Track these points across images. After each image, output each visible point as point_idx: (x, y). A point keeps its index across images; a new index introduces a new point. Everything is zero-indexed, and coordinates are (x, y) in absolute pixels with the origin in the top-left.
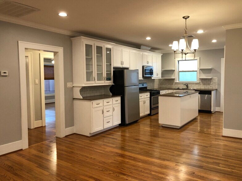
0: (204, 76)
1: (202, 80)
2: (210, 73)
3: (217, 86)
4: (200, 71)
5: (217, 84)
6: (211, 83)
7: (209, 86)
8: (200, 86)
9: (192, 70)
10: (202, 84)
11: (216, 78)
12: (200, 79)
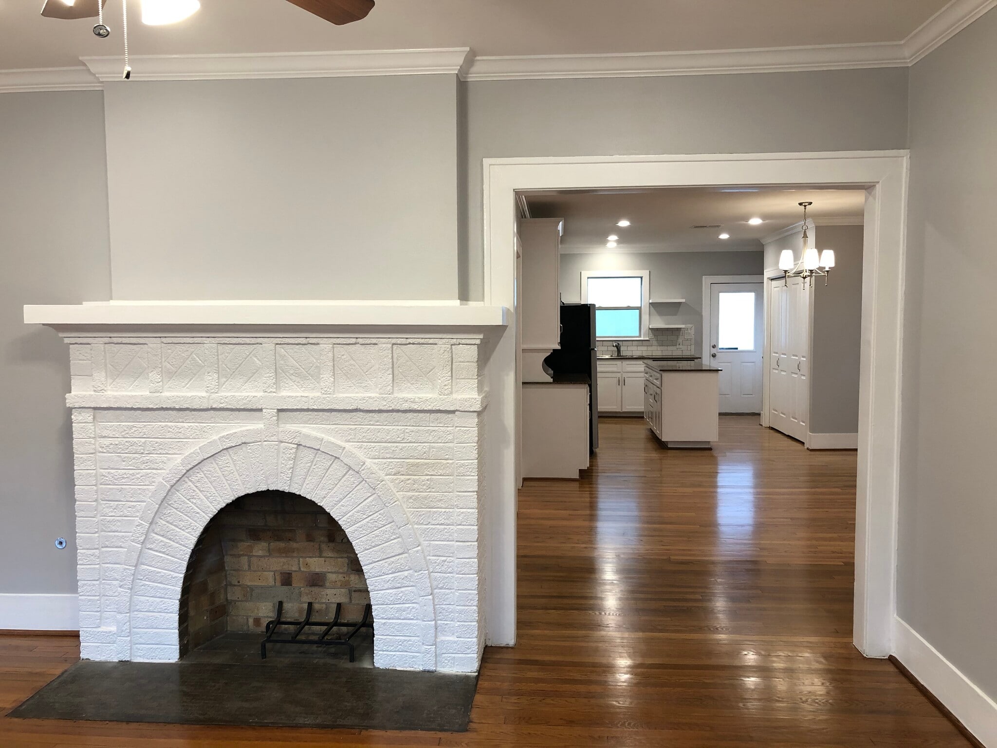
0: (660, 323)
1: (655, 331)
2: (676, 315)
3: (693, 347)
4: (652, 308)
5: (693, 341)
6: (680, 340)
7: (674, 348)
8: (650, 348)
9: (625, 305)
10: (655, 343)
11: (690, 326)
12: (652, 329)
